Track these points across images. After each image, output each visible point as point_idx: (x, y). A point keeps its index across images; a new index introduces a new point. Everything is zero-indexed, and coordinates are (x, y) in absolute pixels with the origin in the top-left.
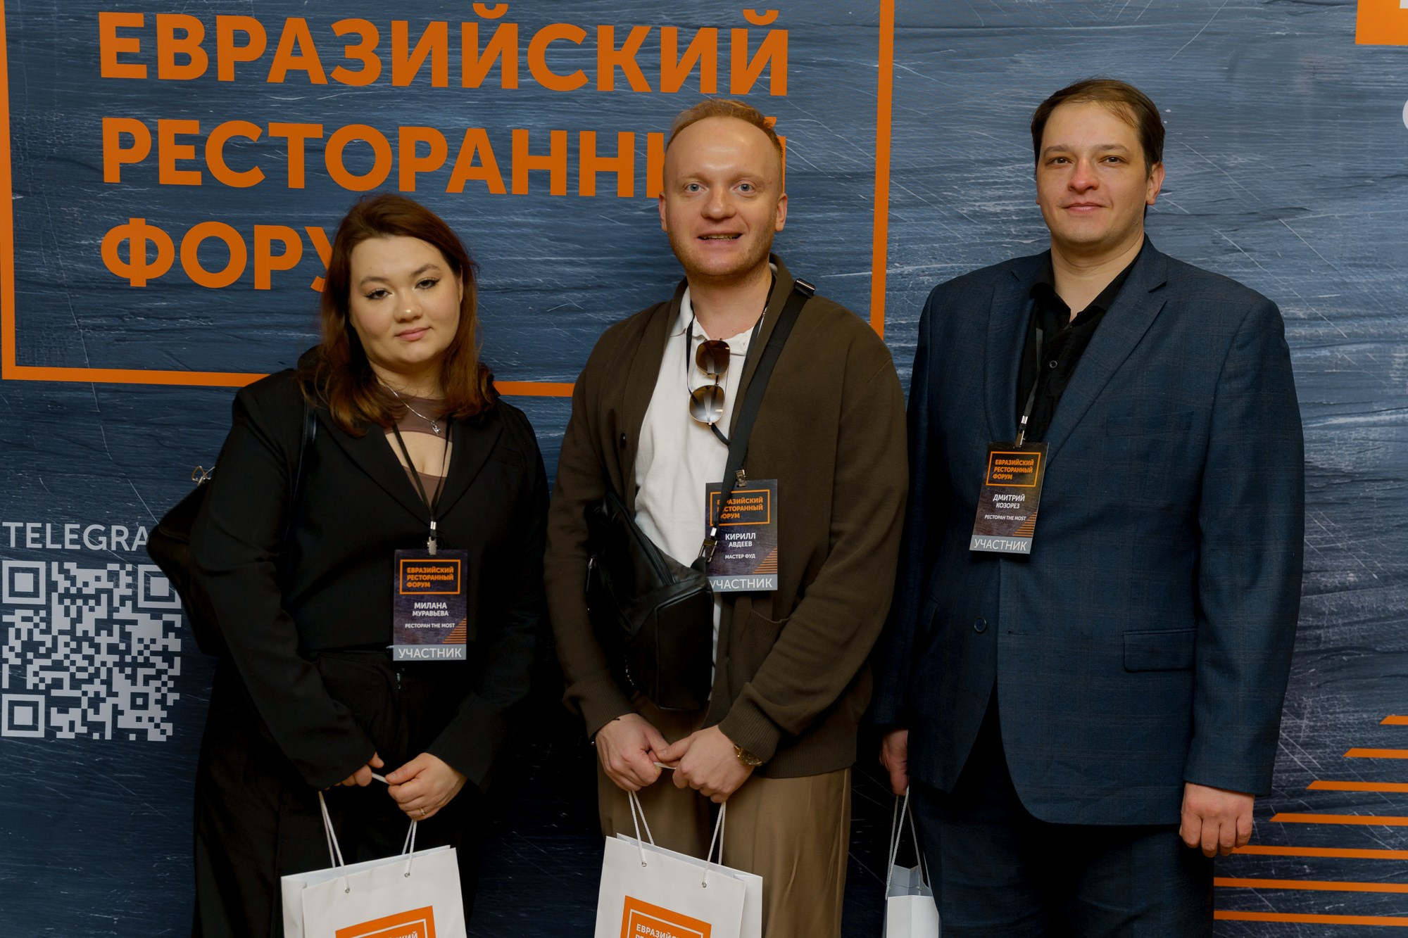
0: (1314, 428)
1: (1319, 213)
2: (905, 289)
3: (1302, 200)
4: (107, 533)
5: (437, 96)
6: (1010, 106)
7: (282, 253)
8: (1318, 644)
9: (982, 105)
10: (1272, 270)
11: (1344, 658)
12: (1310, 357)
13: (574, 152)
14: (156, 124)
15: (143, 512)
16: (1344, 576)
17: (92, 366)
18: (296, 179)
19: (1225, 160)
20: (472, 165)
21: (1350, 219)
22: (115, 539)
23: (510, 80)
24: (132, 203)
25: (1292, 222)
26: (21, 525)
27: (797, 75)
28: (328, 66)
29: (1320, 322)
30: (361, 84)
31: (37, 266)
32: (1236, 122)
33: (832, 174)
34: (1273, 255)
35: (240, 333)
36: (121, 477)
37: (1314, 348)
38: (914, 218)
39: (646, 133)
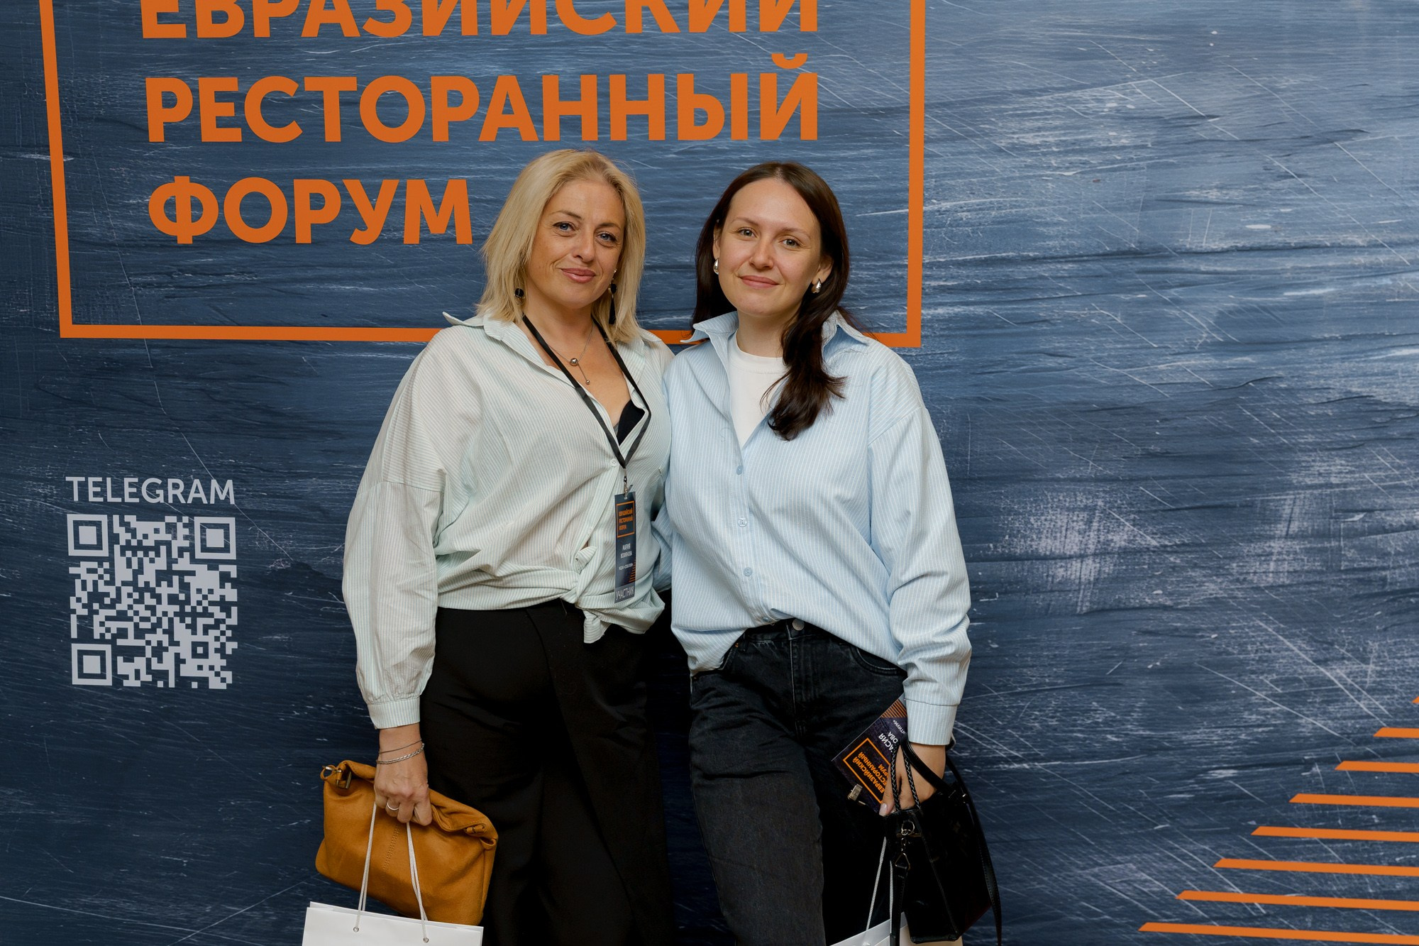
0: (1375, 361)
1: (1377, 135)
2: (942, 226)
3: (1359, 122)
4: (164, 486)
5: (467, 44)
6: (1047, 33)
7: (321, 207)
8: (1384, 586)
9: (1020, 33)
10: (1328, 197)
11: (1412, 600)
12: (1370, 286)
13: (604, 96)
14: (197, 82)
15: (197, 465)
16: (1410, 514)
17: (144, 322)
18: (333, 133)
19: (1276, 82)
20: (504, 112)
21: (1410, 140)
22: (171, 492)
23: (538, 26)
24: (176, 162)
25: (1349, 145)
26: (83, 479)
27: (828, 10)
28: (360, 18)
29: (1381, 249)
30: (392, 36)
31: (89, 226)
32: (1287, 41)
33: (865, 110)
34: (1329, 180)
35: (283, 287)
36: (176, 431)
37: (1375, 276)
38: (950, 153)
39: (676, 74)
